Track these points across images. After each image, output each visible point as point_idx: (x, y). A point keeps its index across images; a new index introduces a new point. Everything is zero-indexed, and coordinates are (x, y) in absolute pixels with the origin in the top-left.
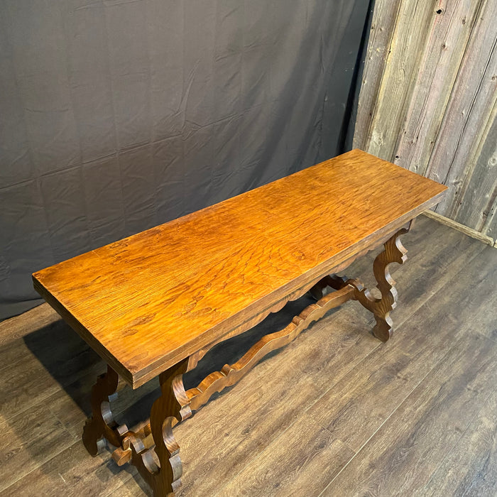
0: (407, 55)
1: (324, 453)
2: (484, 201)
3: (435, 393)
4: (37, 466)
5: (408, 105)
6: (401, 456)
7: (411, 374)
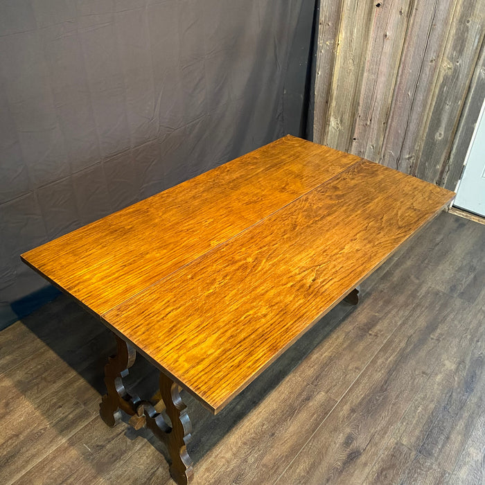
0: (354, 45)
1: (311, 404)
2: (435, 172)
3: (403, 345)
4: (64, 441)
5: (360, 91)
6: (377, 400)
7: (381, 331)
